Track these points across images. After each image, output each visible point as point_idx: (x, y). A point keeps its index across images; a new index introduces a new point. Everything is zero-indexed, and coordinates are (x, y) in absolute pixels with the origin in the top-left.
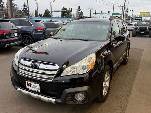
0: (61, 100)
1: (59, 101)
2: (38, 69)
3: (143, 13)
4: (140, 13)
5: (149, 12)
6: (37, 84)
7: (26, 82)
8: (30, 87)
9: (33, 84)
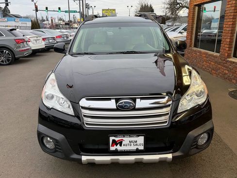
0: (182, 152)
1: (177, 154)
2: (134, 109)
3: (107, 10)
4: (103, 10)
5: (114, 10)
6: (139, 136)
7: (111, 139)
8: (121, 145)
9: (126, 140)
